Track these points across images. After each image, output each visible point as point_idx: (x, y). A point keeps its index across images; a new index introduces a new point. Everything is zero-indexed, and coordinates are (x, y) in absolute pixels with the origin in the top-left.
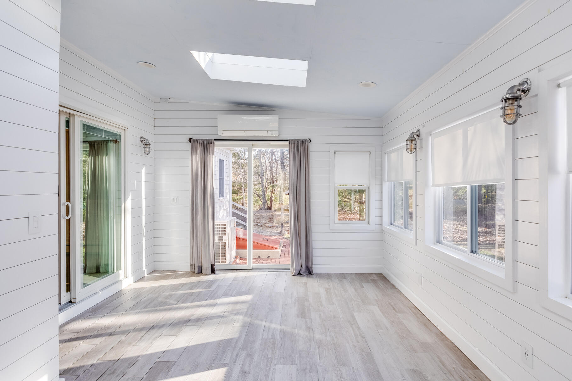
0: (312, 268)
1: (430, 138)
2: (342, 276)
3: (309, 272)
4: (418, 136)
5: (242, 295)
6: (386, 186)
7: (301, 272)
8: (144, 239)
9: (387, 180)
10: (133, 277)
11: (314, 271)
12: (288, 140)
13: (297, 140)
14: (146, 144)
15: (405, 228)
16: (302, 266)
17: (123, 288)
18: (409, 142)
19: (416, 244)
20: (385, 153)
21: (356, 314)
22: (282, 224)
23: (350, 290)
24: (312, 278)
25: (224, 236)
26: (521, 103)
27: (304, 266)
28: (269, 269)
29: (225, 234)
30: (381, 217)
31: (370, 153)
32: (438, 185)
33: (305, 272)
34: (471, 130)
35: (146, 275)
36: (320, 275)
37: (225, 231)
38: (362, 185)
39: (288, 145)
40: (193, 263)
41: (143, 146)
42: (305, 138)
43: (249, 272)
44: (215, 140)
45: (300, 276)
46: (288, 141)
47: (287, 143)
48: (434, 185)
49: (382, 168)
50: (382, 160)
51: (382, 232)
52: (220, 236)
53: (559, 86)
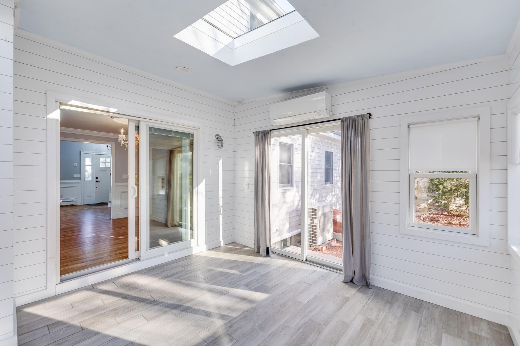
5: (258, 292)
7: (354, 281)
8: (221, 217)
10: (206, 246)
12: (339, 119)
13: (350, 118)
14: (219, 139)
16: (355, 273)
17: (193, 253)
25: (315, 220)
27: (358, 274)
29: (316, 218)
31: (479, 119)
33: (360, 282)
35: (222, 244)
36: (380, 293)
37: (316, 215)
38: (465, 172)
39: (341, 125)
41: (217, 141)
42: (365, 112)
43: (301, 263)
44: (271, 130)
45: (351, 286)
46: (340, 121)
47: (339, 123)
49: (507, 141)
50: (507, 128)
52: (312, 219)
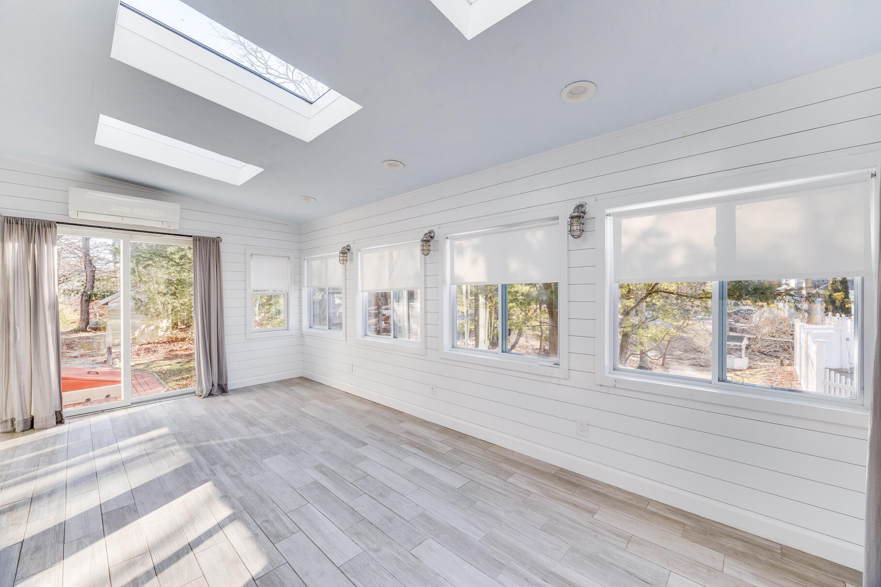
0: (226, 385)
1: (360, 253)
2: (264, 387)
3: (223, 389)
4: (348, 250)
6: (305, 292)
7: (214, 392)
9: (306, 285)
11: (230, 387)
12: (192, 236)
13: (204, 238)
15: (329, 329)
16: (213, 385)
18: (341, 255)
19: (346, 341)
20: (304, 259)
21: (302, 409)
22: (109, 349)
23: (283, 395)
24: (227, 395)
26: (431, 243)
27: (216, 385)
28: (160, 399)
30: (300, 321)
31: (289, 258)
32: (366, 291)
33: (217, 392)
34: (395, 253)
36: (236, 391)
39: (192, 242)
40: (9, 418)
42: (215, 236)
43: (128, 409)
44: (57, 223)
45: (212, 397)
47: (191, 239)
48: (363, 291)
49: (301, 274)
50: (301, 266)
51: (302, 335)
53: (447, 238)
